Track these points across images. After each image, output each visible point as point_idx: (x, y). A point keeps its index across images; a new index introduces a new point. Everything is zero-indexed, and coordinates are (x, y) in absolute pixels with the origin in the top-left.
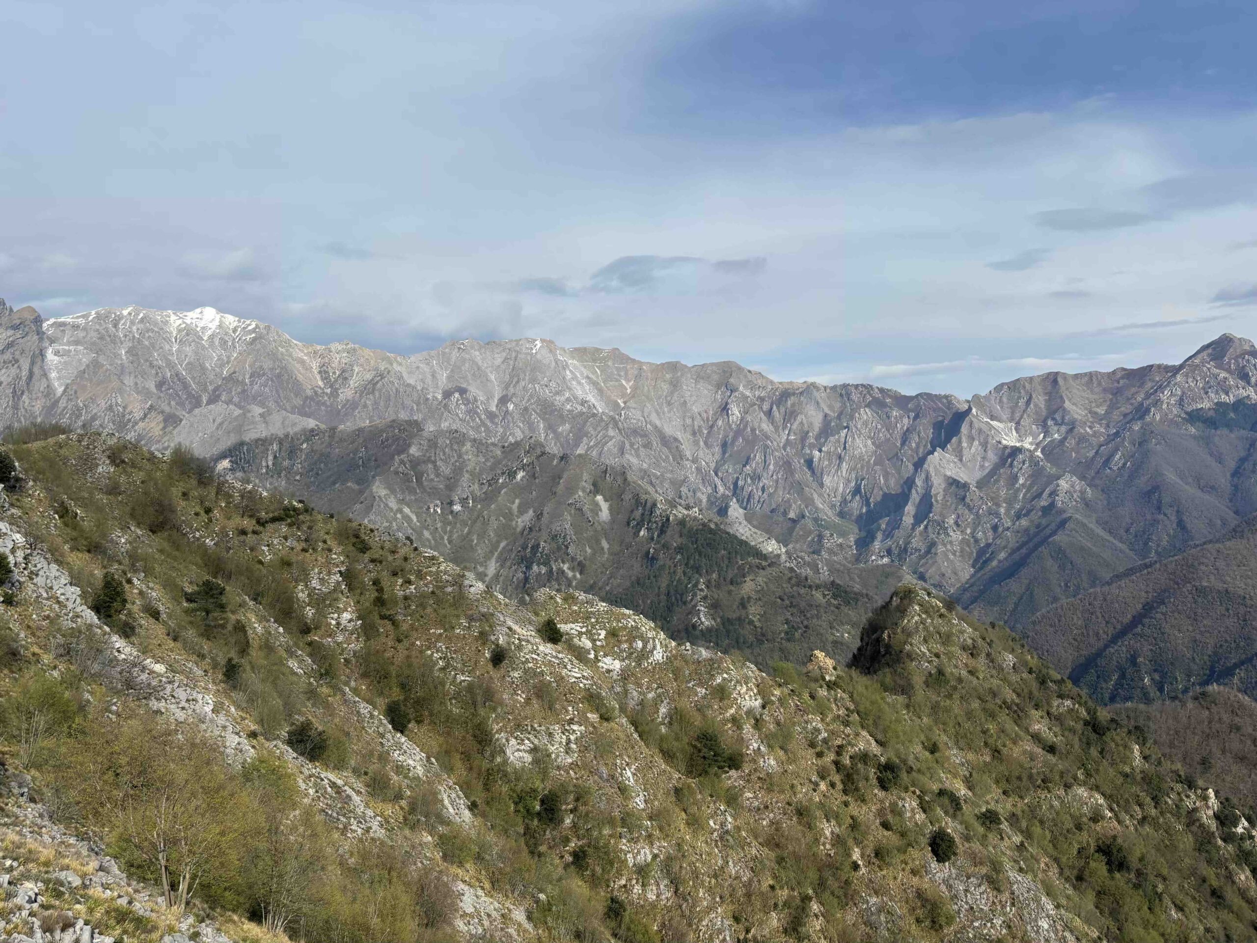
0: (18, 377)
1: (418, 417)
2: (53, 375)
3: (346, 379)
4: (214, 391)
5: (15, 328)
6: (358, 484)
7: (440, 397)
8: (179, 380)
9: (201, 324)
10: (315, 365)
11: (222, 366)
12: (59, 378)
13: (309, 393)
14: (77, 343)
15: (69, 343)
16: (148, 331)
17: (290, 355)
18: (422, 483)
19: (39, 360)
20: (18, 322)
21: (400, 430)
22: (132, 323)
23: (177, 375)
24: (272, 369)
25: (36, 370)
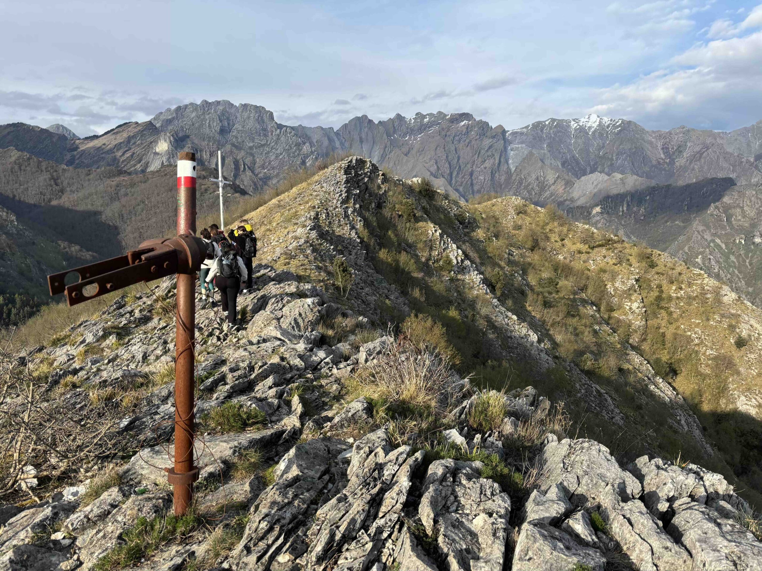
0: (494, 164)
1: (733, 176)
2: (510, 161)
3: (681, 151)
4: (594, 165)
5: (493, 137)
6: (683, 223)
7: (752, 160)
8: (574, 159)
9: (588, 125)
10: (659, 145)
11: (599, 150)
12: (513, 163)
13: (654, 162)
14: (522, 143)
15: (519, 143)
16: (559, 132)
17: (643, 139)
18: (731, 222)
19: (503, 154)
20: (494, 134)
21: (717, 185)
22: (551, 128)
23: (573, 157)
24: (630, 149)
25: (502, 160)
